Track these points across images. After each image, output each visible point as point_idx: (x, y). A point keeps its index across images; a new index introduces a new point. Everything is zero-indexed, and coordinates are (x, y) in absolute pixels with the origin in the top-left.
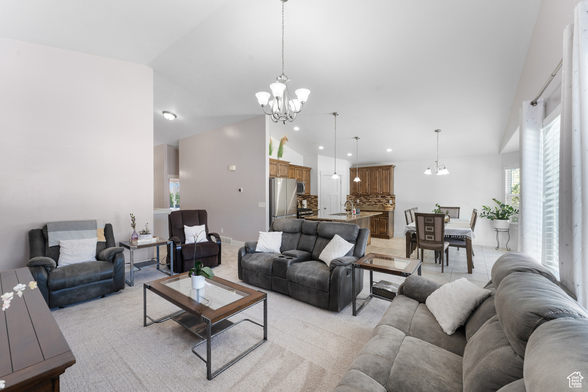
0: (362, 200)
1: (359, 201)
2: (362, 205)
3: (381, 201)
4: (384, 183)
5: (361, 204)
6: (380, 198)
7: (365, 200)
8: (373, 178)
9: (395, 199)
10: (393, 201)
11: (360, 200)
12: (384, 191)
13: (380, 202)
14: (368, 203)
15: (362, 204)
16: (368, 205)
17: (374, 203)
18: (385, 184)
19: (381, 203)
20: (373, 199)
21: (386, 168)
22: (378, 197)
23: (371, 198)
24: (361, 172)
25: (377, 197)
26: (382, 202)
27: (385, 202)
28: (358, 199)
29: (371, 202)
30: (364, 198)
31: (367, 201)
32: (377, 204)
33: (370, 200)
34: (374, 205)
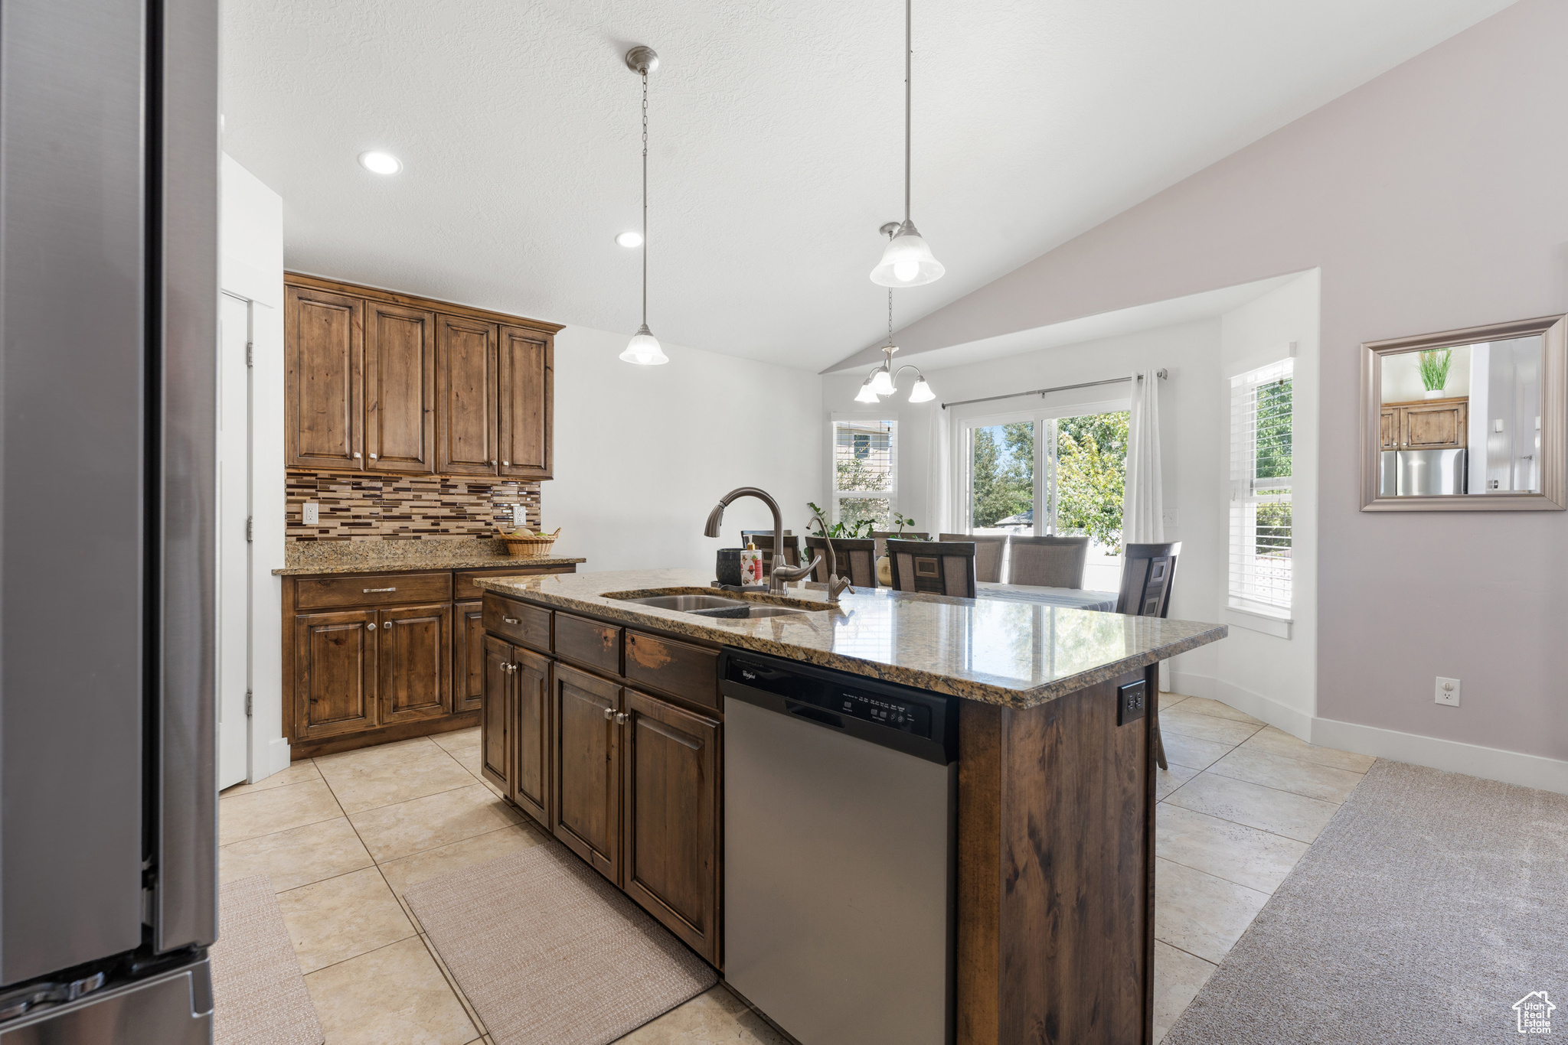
0: (343, 504)
1: (322, 515)
2: (341, 537)
3: (470, 510)
4: (519, 411)
5: (333, 533)
6: (460, 496)
7: (365, 509)
8: (455, 373)
9: (538, 501)
10: (533, 510)
11: (326, 508)
12: (521, 457)
13: (461, 516)
14: (388, 527)
15: (345, 530)
16: (385, 536)
17: (427, 525)
18: (525, 420)
19: (468, 525)
20: (418, 498)
21: (530, 334)
22: (452, 491)
23: (410, 495)
24: (373, 318)
25: (446, 487)
26: (473, 517)
27: (489, 519)
28: (314, 497)
29: (407, 517)
30: (359, 494)
31: (379, 510)
32: (445, 531)
33: (404, 508)
34: (425, 536)
